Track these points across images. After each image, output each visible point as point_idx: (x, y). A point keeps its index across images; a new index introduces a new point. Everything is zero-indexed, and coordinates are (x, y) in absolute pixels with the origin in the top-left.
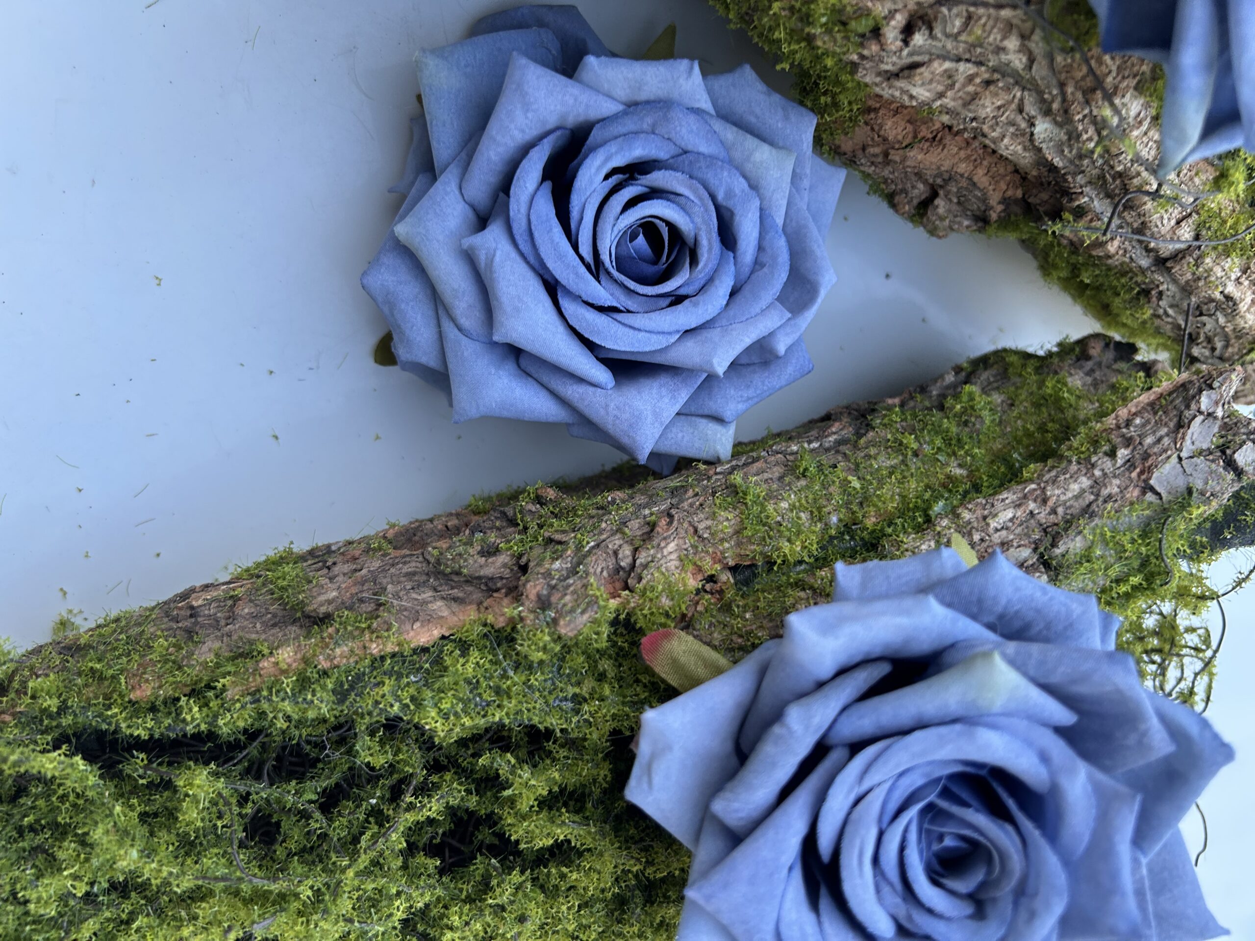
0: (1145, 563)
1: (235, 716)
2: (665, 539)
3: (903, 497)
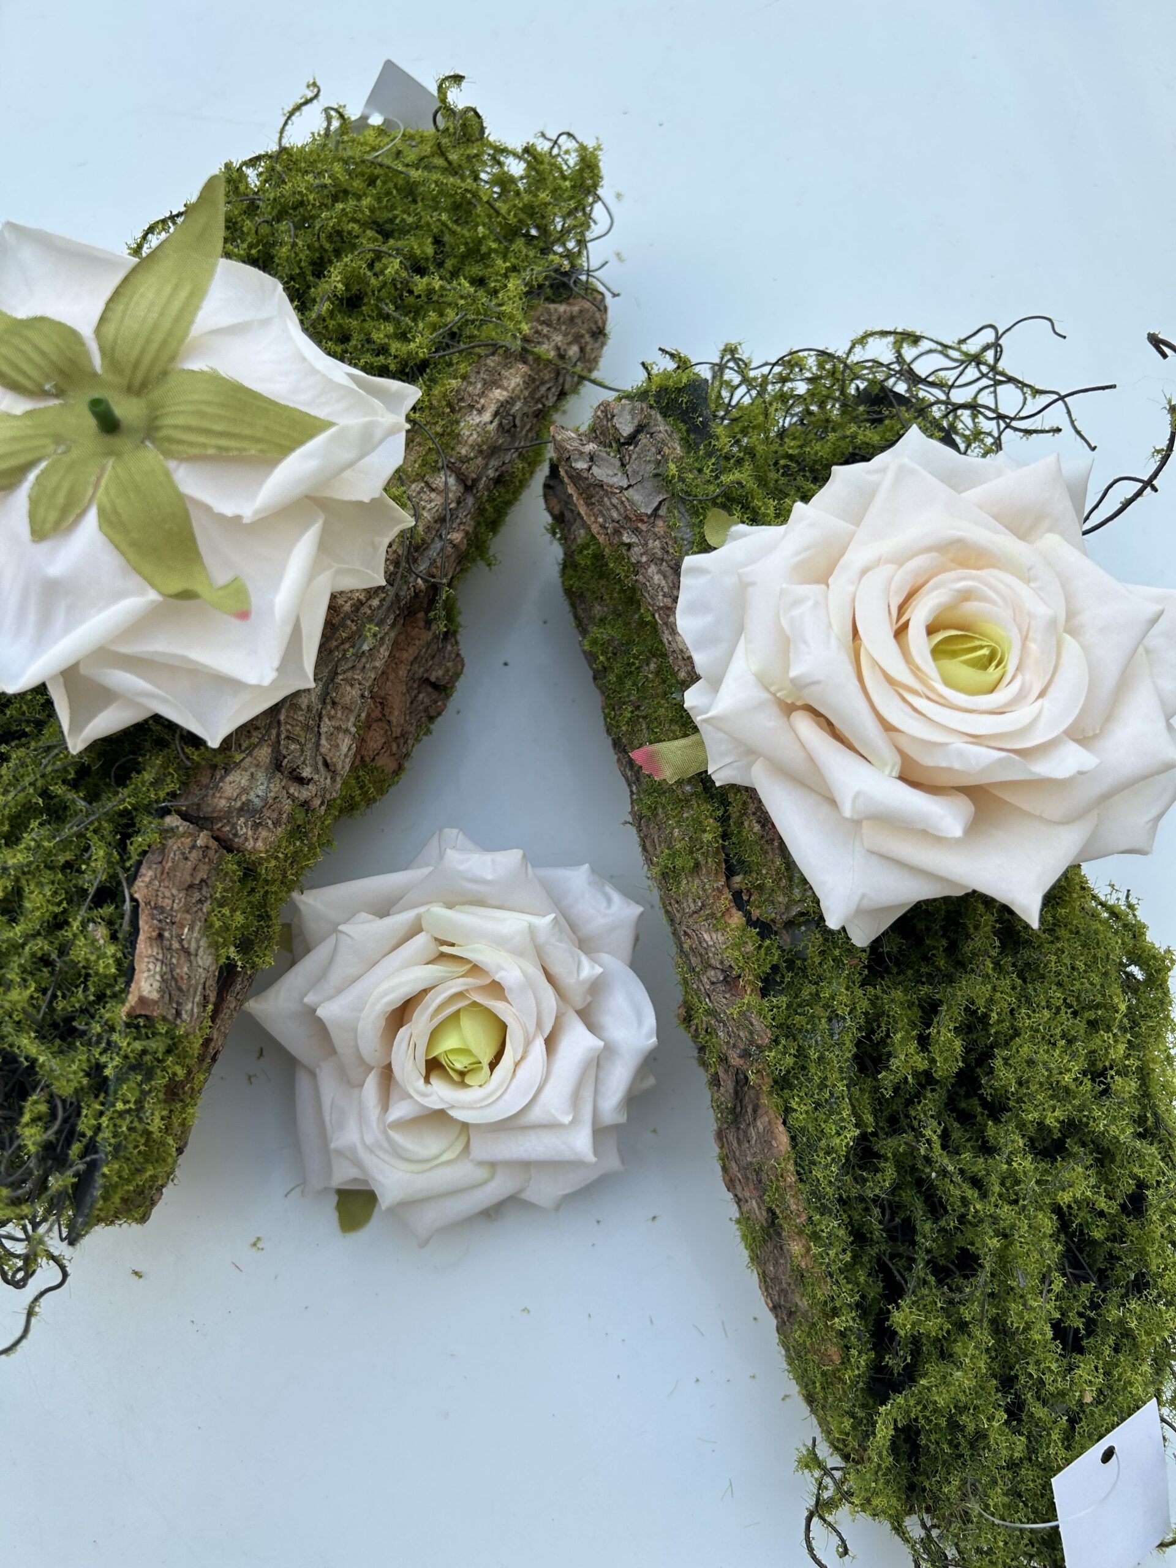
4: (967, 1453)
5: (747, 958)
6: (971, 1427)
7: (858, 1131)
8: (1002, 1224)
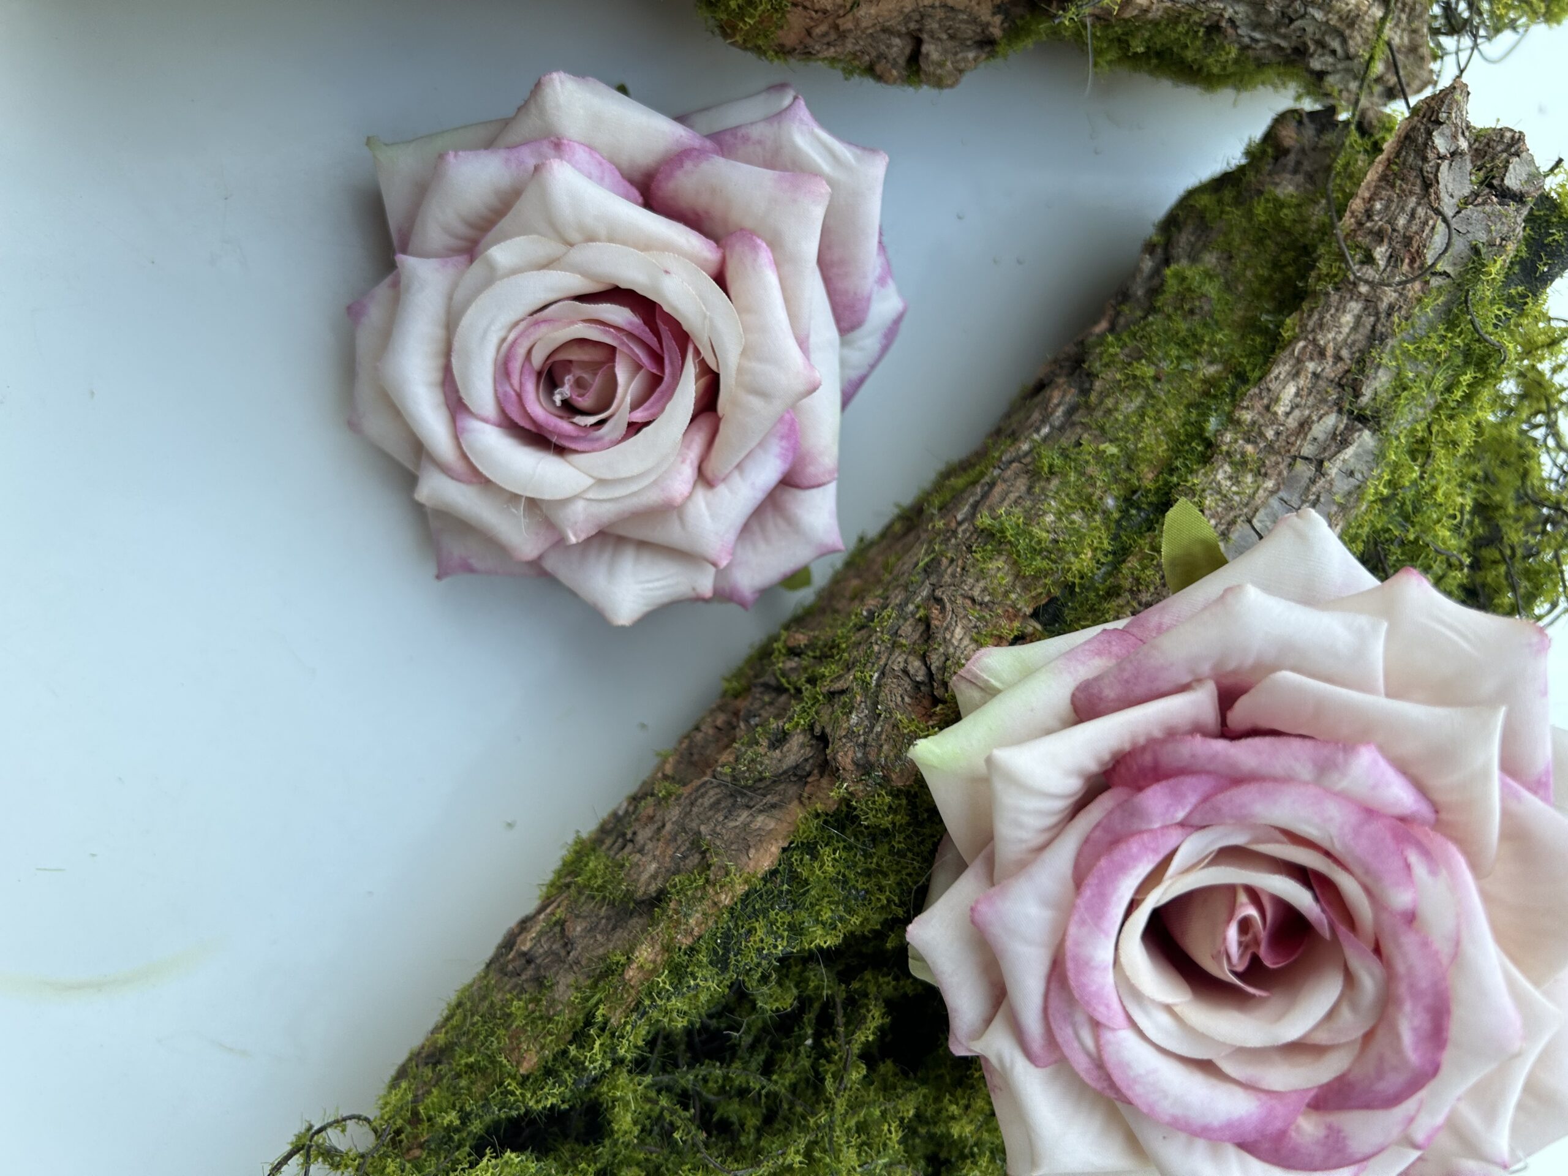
0: (1467, 354)
1: (631, 1038)
2: (947, 629)
3: (1170, 434)
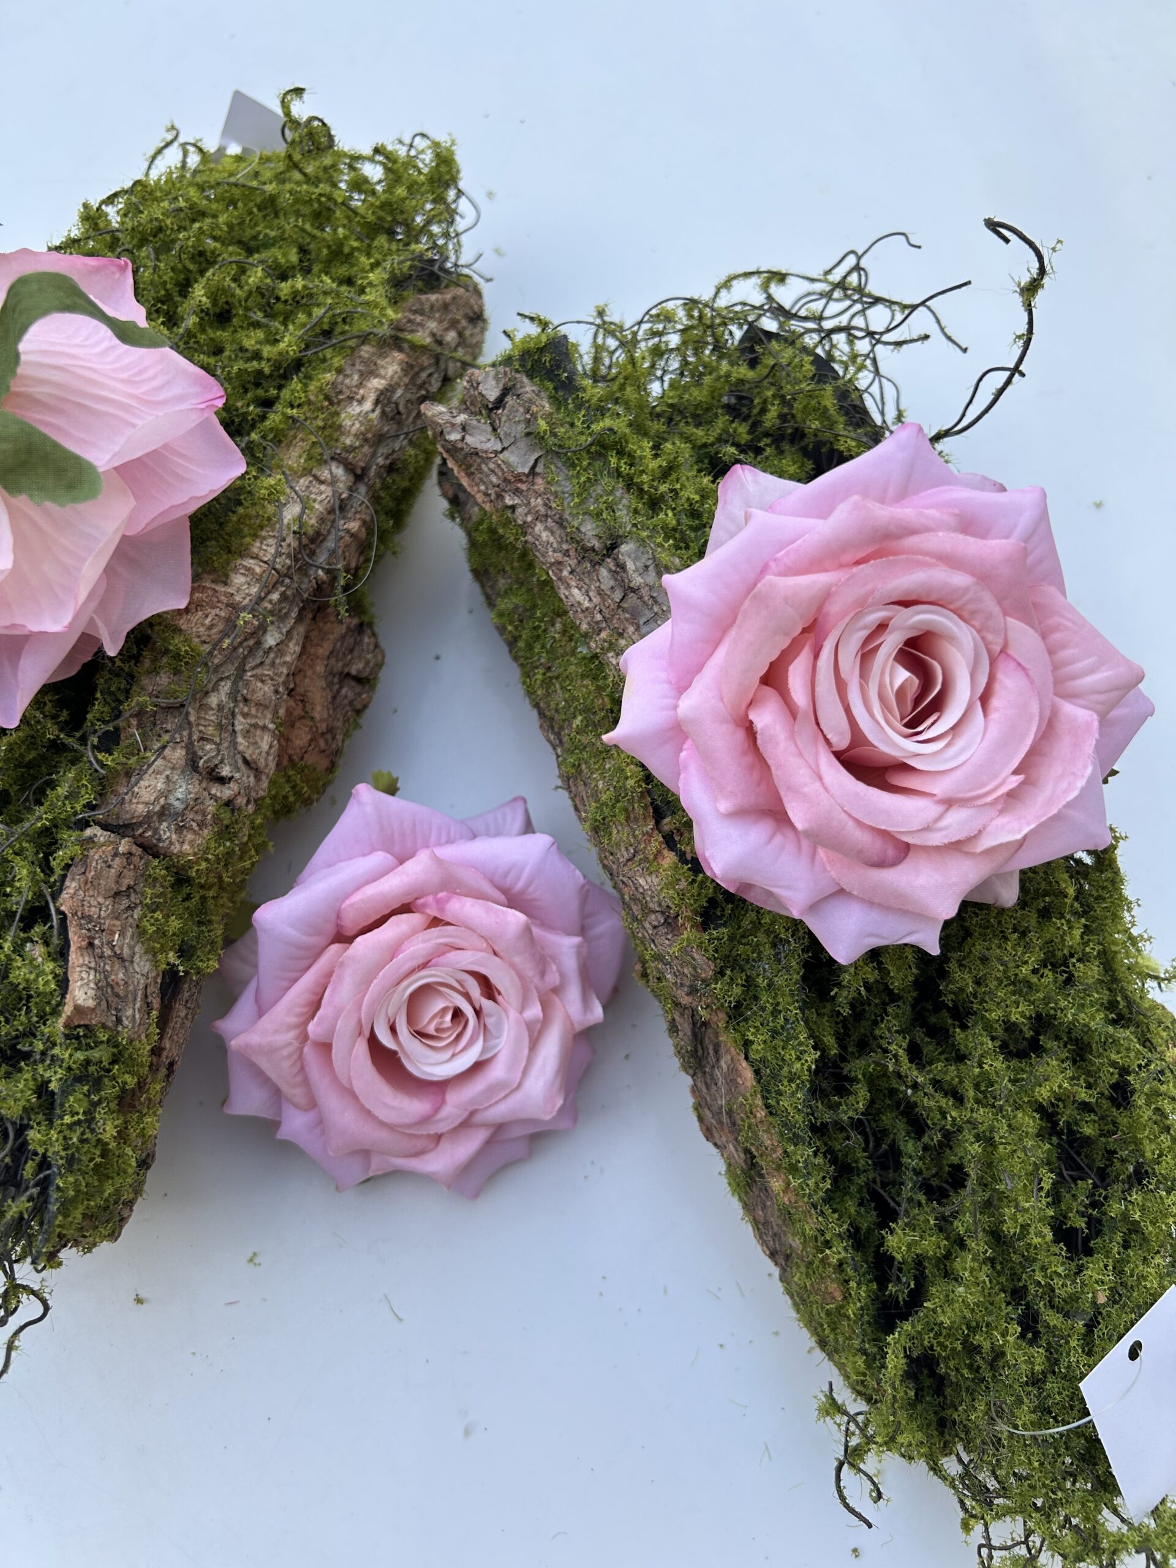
0: (596, 458)
4: (988, 1375)
5: (682, 895)
6: (986, 1345)
7: (819, 1053)
8: (981, 1128)
